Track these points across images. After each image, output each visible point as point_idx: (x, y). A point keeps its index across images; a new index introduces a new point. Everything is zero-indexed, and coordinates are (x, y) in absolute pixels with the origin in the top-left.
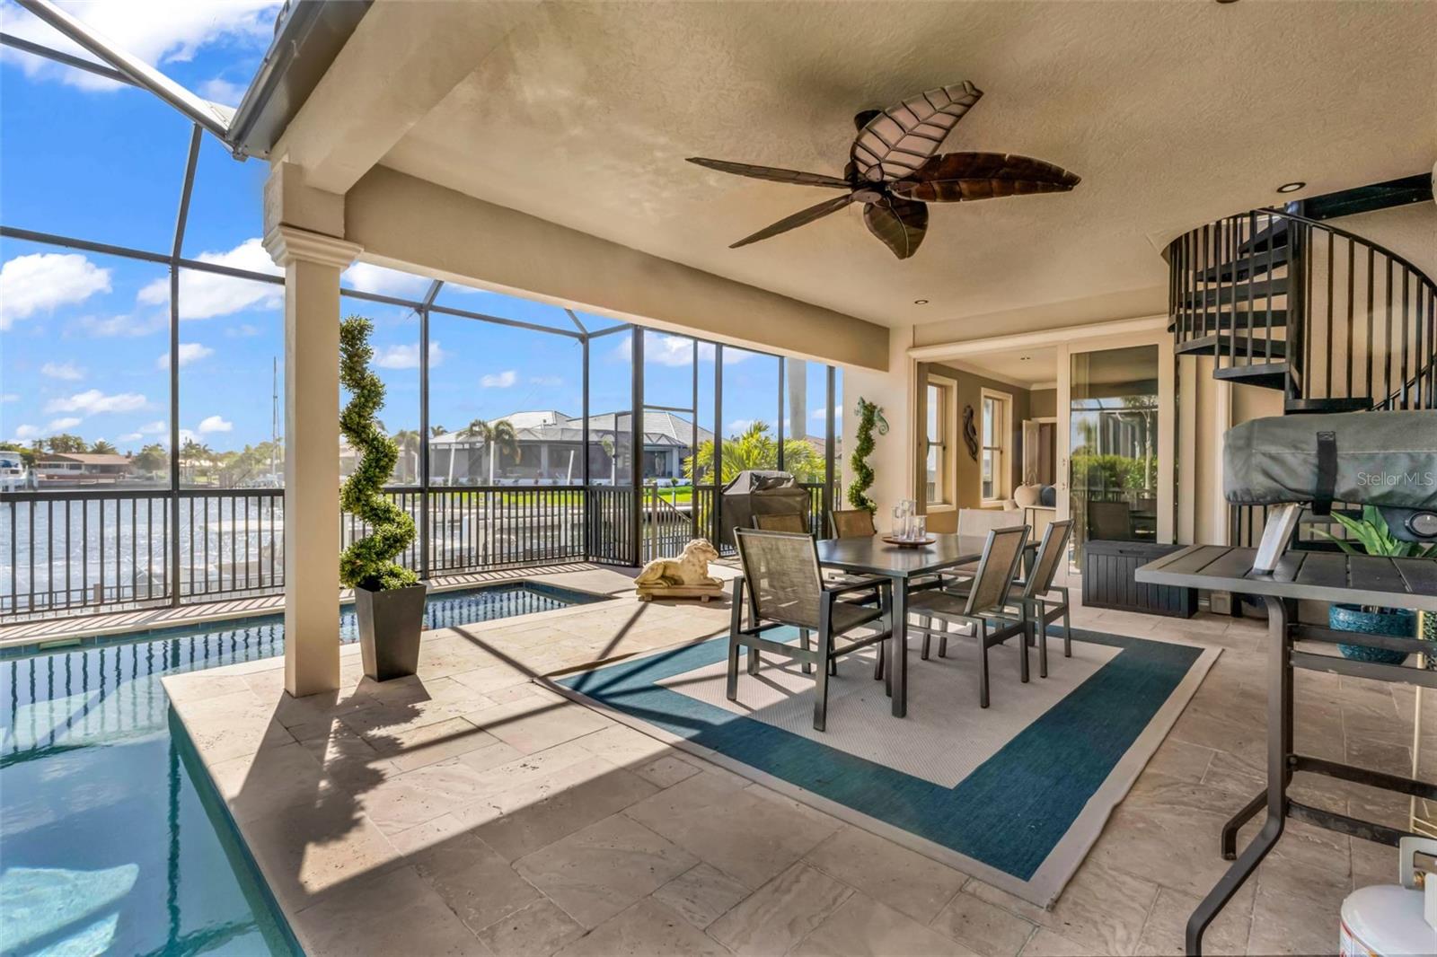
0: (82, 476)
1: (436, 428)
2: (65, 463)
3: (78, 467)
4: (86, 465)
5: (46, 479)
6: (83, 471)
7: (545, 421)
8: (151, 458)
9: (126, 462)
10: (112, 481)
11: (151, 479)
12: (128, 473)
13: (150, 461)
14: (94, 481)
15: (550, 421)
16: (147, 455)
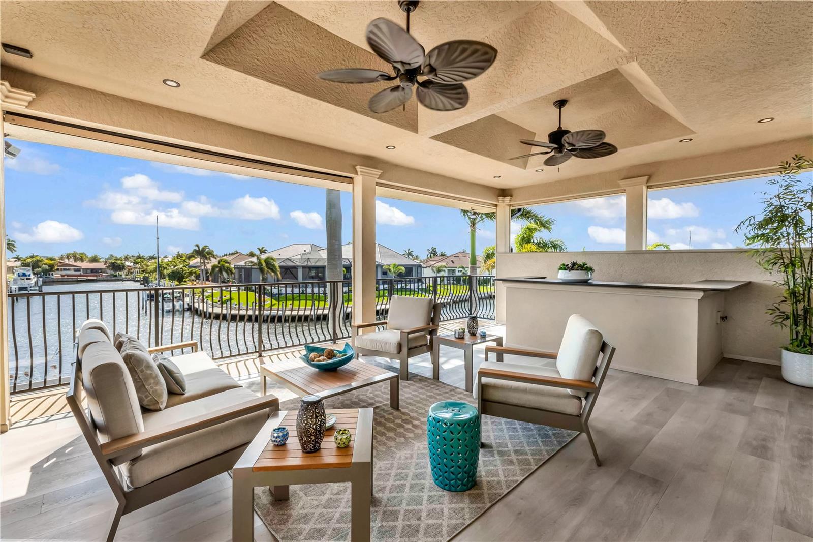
0: (80, 275)
1: (261, 248)
2: (72, 268)
3: (79, 270)
4: (83, 269)
5: (60, 278)
6: (81, 272)
7: (305, 251)
8: (116, 265)
9: (104, 267)
10: (95, 278)
11: (116, 276)
12: (104, 273)
13: (116, 266)
14: (85, 278)
15: (308, 251)
16: (114, 263)
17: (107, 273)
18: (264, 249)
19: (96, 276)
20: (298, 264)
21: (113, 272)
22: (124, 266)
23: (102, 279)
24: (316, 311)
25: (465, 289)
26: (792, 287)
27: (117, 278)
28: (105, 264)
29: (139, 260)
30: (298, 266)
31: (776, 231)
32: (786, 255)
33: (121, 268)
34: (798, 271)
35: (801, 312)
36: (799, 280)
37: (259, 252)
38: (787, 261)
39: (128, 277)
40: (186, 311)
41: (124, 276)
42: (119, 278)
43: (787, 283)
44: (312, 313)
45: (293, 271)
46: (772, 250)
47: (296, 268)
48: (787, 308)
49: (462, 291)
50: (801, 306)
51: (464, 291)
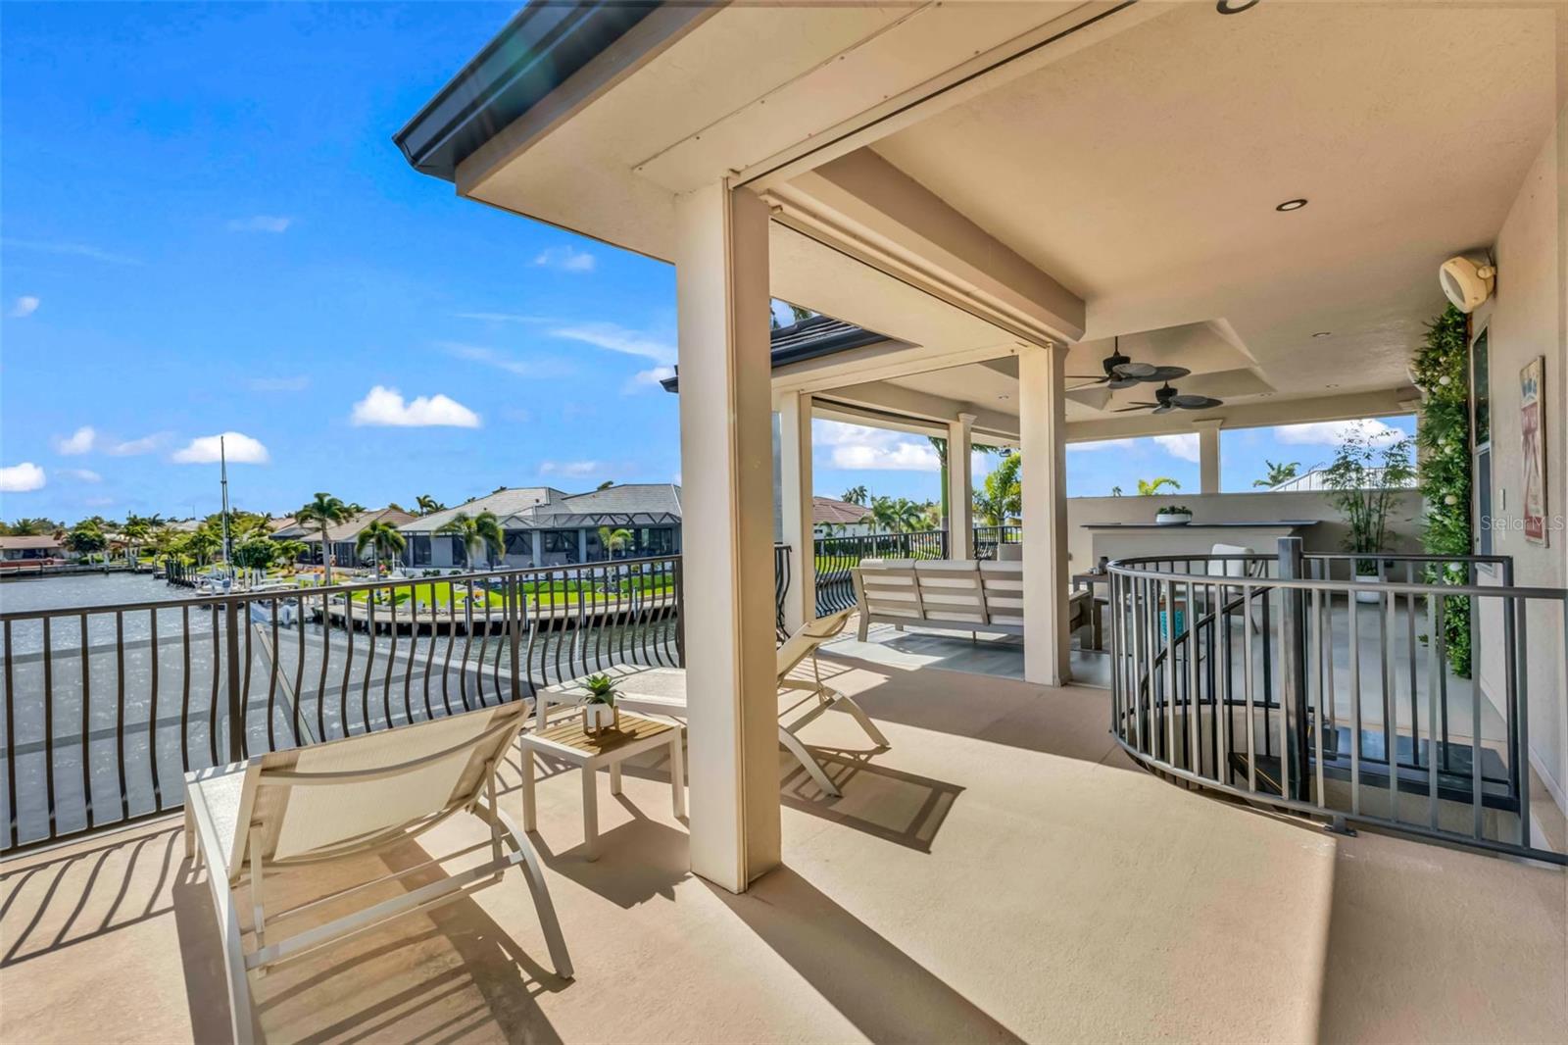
7: (537, 501)
8: (86, 539)
9: (55, 544)
10: (37, 568)
11: (86, 563)
12: (58, 558)
13: (84, 542)
14: (15, 569)
15: (543, 501)
16: (79, 536)
17: (63, 558)
18: (427, 499)
19: (41, 564)
20: (533, 525)
21: (76, 555)
22: (102, 542)
23: (54, 570)
24: (639, 604)
25: (833, 563)
26: (1356, 522)
27: (88, 567)
28: (55, 539)
29: (138, 528)
30: (532, 530)
31: (1342, 476)
32: (1351, 497)
33: (96, 545)
34: (1360, 510)
35: (1363, 543)
36: (1361, 517)
37: (418, 505)
38: (1351, 501)
39: (117, 563)
40: (307, 622)
41: (107, 563)
42: (94, 568)
43: (1352, 519)
44: (633, 608)
45: (525, 537)
46: (1340, 492)
47: (528, 532)
48: (1353, 540)
49: (828, 566)
50: (1363, 537)
51: (832, 567)
